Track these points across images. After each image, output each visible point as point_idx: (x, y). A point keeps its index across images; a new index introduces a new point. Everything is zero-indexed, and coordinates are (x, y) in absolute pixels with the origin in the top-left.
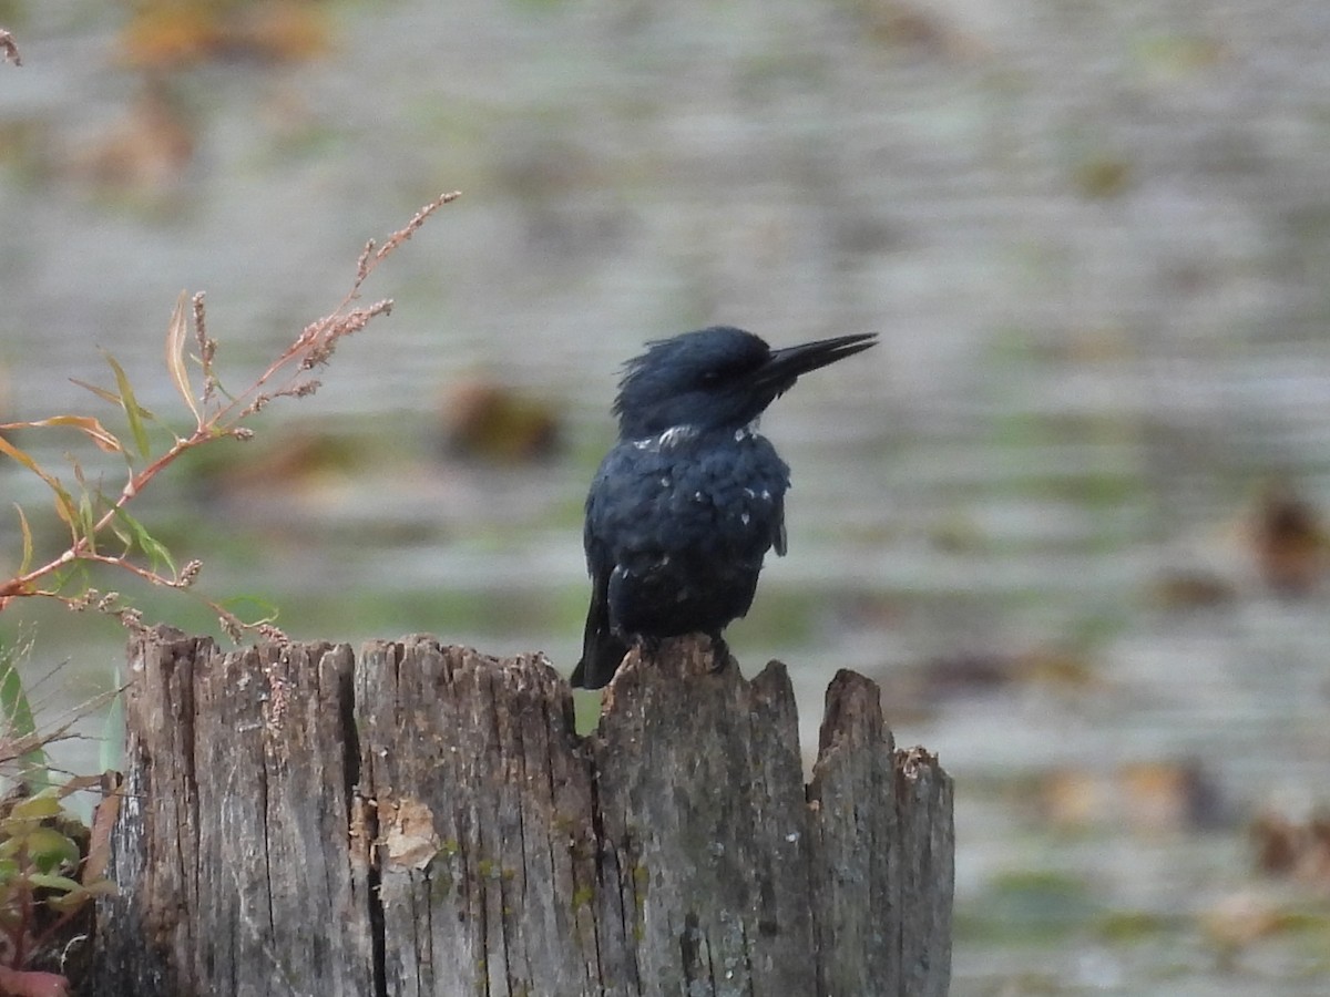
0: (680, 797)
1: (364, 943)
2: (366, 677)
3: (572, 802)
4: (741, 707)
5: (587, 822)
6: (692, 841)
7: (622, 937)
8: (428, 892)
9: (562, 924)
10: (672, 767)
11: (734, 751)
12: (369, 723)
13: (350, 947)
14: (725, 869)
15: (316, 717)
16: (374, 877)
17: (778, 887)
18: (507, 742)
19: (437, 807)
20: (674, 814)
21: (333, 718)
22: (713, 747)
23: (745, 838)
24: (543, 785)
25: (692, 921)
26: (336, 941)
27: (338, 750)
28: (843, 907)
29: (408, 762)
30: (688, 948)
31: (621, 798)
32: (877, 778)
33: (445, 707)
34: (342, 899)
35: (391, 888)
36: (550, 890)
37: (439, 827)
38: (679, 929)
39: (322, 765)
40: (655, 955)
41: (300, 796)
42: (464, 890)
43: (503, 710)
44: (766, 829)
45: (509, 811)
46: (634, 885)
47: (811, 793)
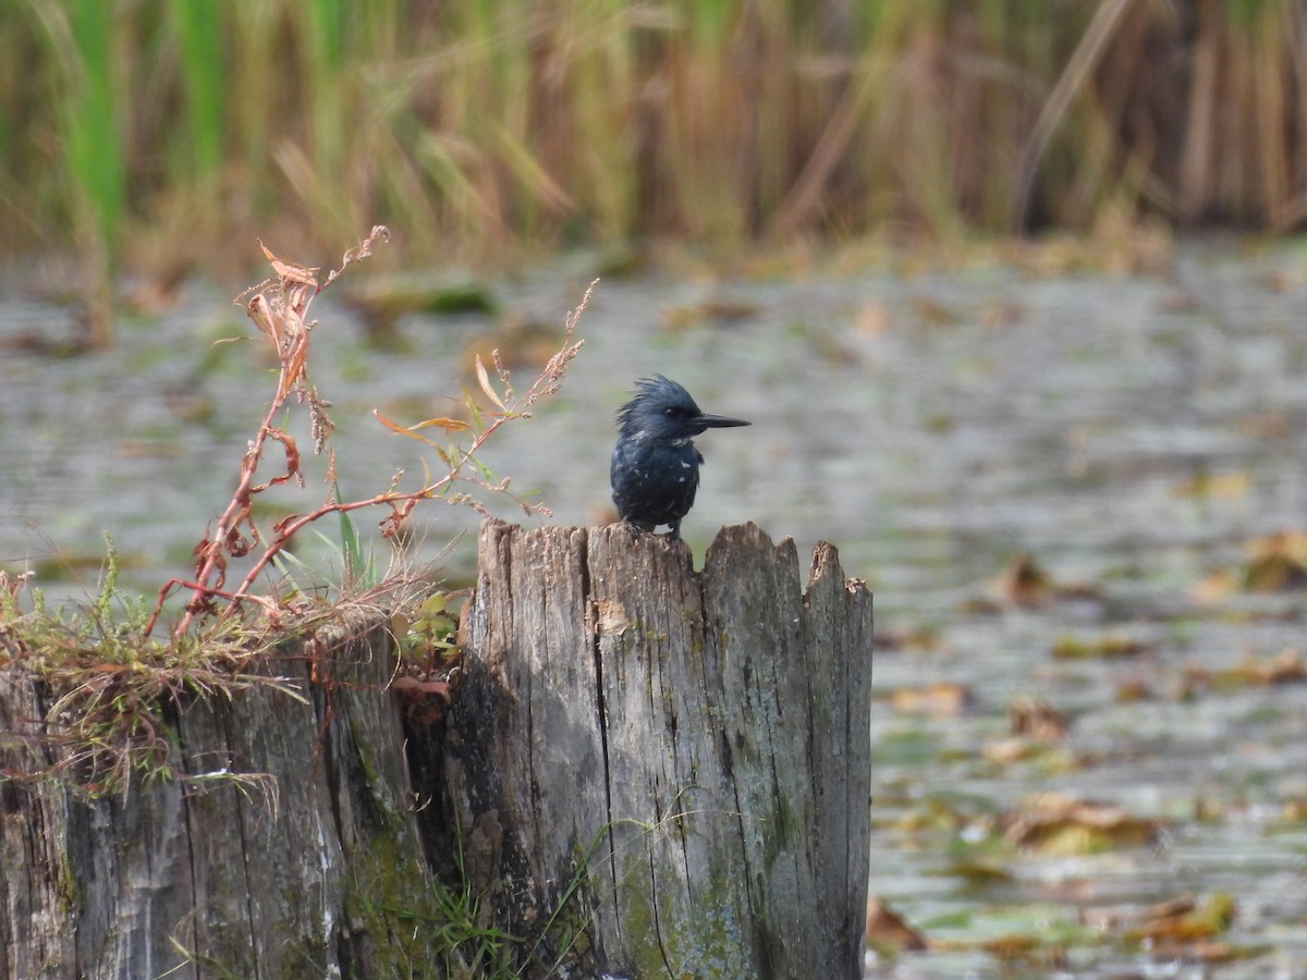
0: (743, 601)
1: (592, 671)
2: (593, 544)
3: (692, 603)
4: (772, 559)
5: (699, 613)
6: (748, 623)
7: (715, 668)
8: (623, 646)
9: (687, 662)
10: (739, 587)
11: (768, 579)
12: (592, 565)
13: (586, 673)
14: (765, 635)
15: (569, 563)
16: (597, 639)
17: (789, 644)
18: (661, 574)
19: (626, 605)
20: (741, 610)
21: (577, 563)
22: (759, 577)
23: (774, 621)
24: (678, 596)
25: (748, 660)
26: (579, 670)
27: (580, 578)
28: (819, 653)
29: (613, 584)
30: (747, 673)
31: (715, 602)
32: (836, 593)
33: (631, 558)
34: (581, 650)
35: (606, 645)
36: (681, 645)
37: (628, 615)
38: (743, 664)
39: (571, 587)
40: (731, 675)
41: (562, 600)
42: (640, 645)
43: (659, 559)
44: (784, 617)
45: (662, 608)
46: (721, 643)
47: (805, 598)
